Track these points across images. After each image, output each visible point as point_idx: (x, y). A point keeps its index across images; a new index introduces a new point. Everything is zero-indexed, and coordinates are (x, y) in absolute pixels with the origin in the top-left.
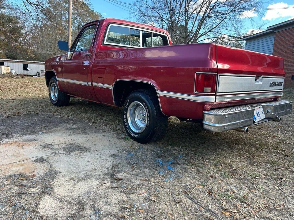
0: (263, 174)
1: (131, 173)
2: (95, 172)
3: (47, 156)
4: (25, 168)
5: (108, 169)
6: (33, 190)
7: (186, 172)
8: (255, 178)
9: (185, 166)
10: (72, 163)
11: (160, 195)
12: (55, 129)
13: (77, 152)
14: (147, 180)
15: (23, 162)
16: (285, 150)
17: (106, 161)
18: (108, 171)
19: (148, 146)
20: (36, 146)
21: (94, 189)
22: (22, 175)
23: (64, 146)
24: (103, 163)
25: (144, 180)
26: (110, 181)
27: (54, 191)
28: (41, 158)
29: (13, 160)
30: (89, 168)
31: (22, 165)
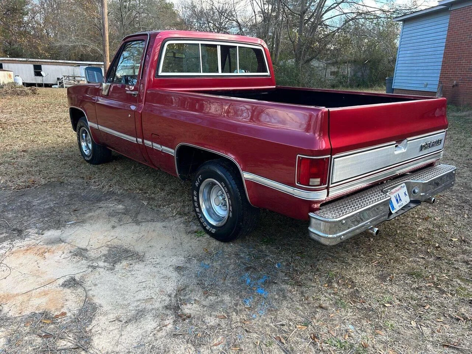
0: (397, 299)
1: (204, 303)
2: (151, 302)
3: (81, 274)
4: (50, 300)
5: (170, 296)
6: (63, 342)
7: (285, 297)
8: (384, 306)
9: (283, 286)
10: (118, 287)
11: (242, 347)
12: (90, 214)
13: (124, 263)
14: (227, 317)
15: (46, 288)
16: (439, 247)
17: (167, 279)
18: (170, 300)
19: (231, 246)
20: (63, 253)
21: (149, 338)
22: (46, 315)
23: (105, 251)
24: (163, 285)
25: (223, 317)
26: (172, 321)
27: (93, 344)
28: (72, 278)
29: (31, 284)
30: (142, 295)
31: (46, 294)
